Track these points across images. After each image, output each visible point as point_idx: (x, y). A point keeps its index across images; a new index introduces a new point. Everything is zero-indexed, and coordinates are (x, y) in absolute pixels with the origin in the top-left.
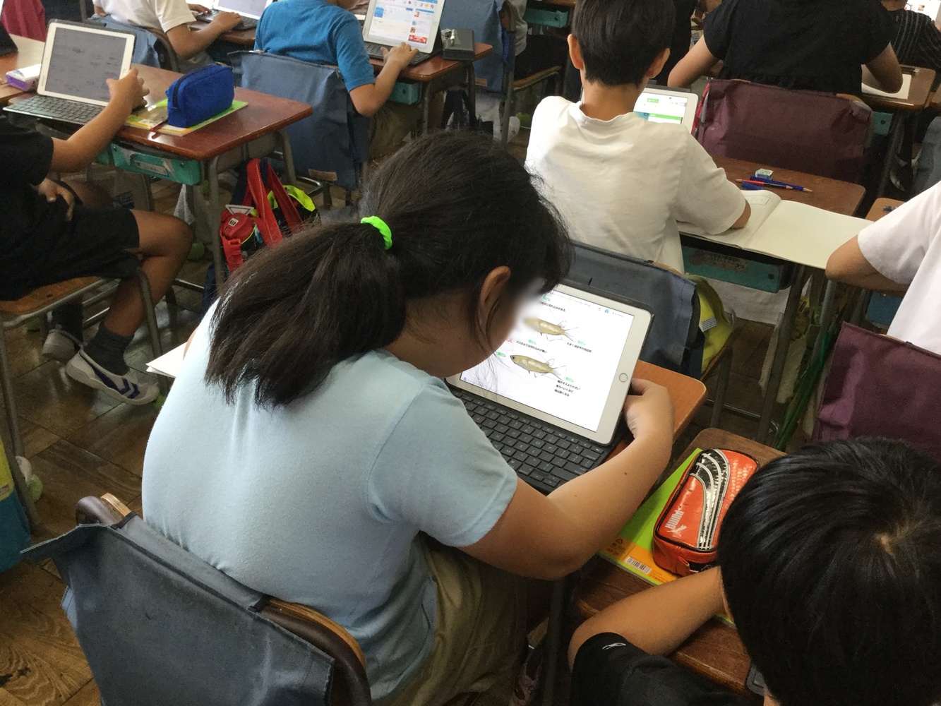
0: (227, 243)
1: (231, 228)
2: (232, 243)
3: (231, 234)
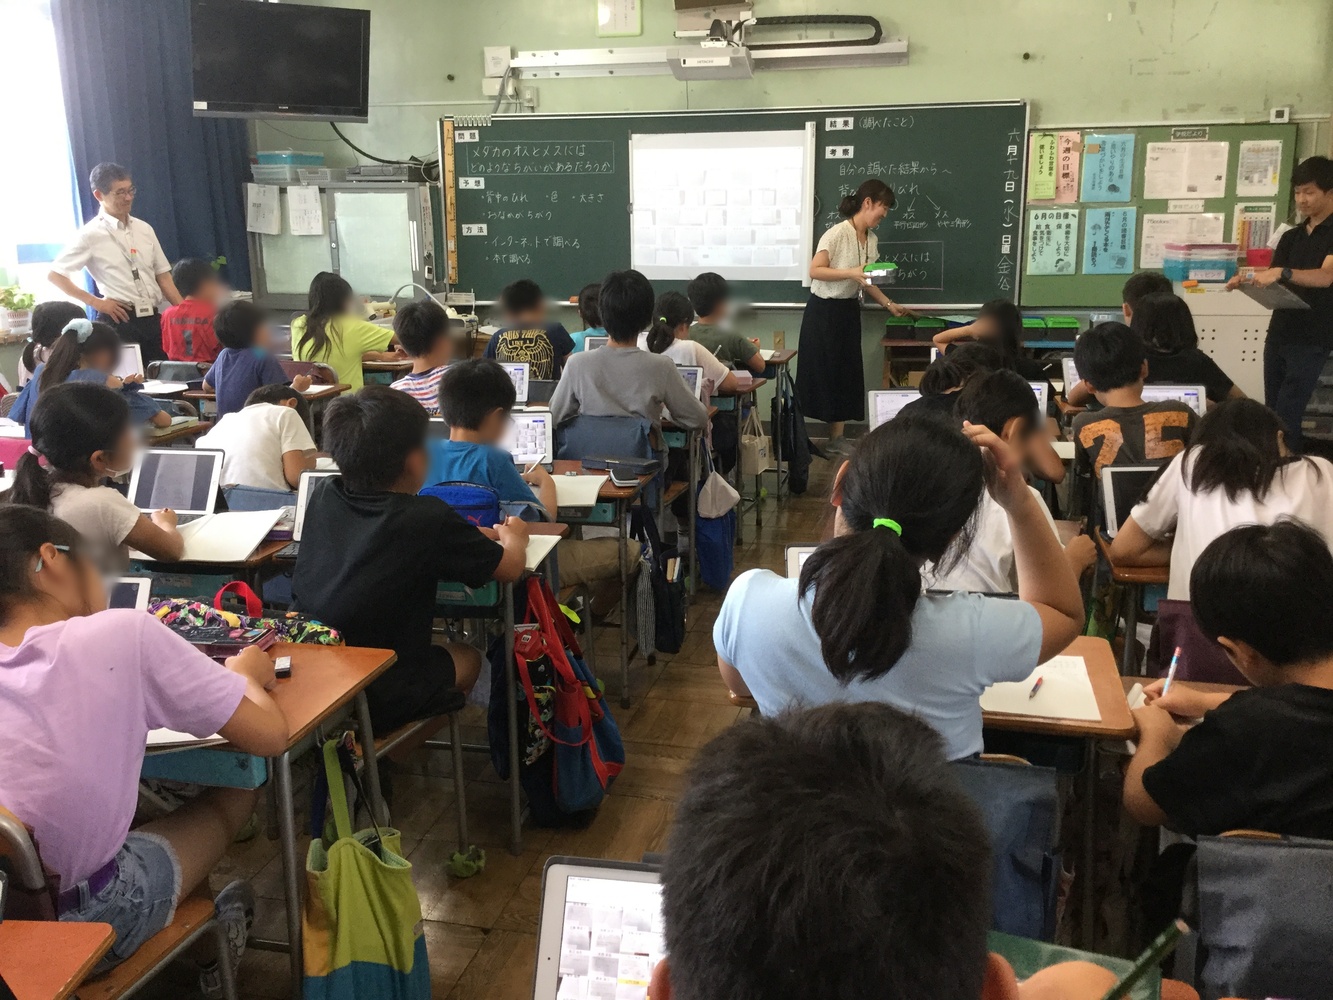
1: (525, 645)
3: (527, 649)
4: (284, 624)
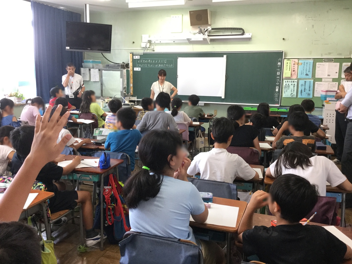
0: (106, 196)
1: (106, 192)
2: (107, 196)
3: (106, 194)
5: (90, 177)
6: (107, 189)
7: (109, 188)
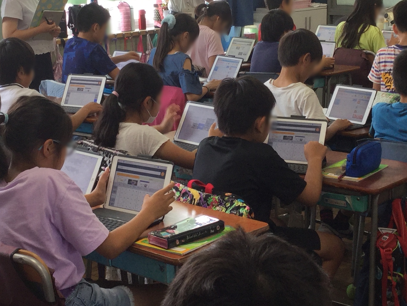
0: (383, 252)
1: (384, 242)
2: (386, 251)
3: (384, 245)
4: (223, 199)
5: (347, 199)
6: (386, 234)
7: (390, 232)
